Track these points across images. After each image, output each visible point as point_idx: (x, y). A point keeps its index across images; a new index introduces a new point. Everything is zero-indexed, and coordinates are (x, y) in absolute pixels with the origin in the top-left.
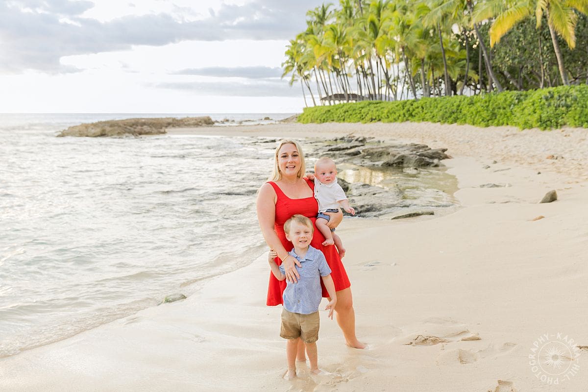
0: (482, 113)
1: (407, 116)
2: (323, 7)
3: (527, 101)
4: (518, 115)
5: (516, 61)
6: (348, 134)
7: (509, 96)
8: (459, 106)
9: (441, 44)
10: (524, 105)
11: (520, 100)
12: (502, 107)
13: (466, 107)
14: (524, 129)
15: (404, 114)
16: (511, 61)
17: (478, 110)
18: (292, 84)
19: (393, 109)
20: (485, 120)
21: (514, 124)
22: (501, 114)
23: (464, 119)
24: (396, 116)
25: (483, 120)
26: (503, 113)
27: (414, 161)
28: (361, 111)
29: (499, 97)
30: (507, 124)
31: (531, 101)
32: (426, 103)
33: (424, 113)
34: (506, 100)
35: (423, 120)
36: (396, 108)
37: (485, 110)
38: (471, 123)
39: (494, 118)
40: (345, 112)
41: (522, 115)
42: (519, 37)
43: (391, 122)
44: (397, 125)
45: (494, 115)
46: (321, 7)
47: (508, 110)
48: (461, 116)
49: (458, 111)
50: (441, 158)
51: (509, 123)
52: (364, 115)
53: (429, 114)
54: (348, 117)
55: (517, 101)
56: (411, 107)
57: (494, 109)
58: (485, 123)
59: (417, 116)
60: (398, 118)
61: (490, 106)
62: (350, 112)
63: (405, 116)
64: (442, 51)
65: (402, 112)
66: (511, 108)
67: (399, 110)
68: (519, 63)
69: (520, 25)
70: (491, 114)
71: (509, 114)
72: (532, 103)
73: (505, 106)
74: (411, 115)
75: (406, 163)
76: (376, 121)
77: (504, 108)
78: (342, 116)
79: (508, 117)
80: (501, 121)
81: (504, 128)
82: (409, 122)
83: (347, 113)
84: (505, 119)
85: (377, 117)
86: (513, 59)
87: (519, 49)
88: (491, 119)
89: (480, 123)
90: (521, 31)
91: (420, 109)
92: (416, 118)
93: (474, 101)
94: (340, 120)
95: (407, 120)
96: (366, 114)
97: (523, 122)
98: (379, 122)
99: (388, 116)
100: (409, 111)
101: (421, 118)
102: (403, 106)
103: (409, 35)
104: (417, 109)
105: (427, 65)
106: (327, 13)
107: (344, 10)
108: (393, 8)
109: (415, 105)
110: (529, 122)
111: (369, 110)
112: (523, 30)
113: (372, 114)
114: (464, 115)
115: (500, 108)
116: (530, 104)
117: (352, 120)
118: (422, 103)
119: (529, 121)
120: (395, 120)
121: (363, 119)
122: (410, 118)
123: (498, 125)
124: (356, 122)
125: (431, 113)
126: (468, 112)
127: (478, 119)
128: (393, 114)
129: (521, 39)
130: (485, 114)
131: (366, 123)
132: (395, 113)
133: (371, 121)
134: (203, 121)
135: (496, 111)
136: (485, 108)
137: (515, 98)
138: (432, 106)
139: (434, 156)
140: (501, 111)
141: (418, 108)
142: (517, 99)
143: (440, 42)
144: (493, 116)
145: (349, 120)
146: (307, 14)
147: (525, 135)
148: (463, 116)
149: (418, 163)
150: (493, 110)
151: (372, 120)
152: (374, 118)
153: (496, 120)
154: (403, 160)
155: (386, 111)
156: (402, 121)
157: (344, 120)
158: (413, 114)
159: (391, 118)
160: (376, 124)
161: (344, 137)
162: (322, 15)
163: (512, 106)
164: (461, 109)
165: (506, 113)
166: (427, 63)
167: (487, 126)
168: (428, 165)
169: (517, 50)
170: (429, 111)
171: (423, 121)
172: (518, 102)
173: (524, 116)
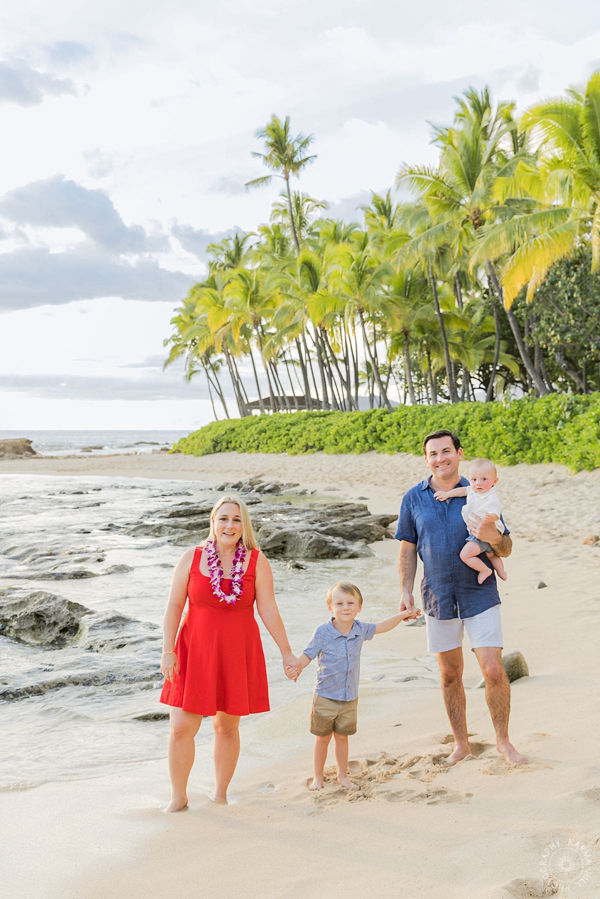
0: (503, 437)
1: (370, 441)
2: (237, 238)
3: (586, 415)
4: (570, 441)
5: (568, 337)
6: (252, 476)
7: (554, 403)
8: (463, 422)
9: (436, 304)
10: (581, 423)
11: (574, 413)
12: (541, 426)
13: (476, 424)
14: (580, 470)
15: (365, 437)
16: (558, 337)
17: (497, 431)
18: (189, 379)
19: (347, 428)
20: (510, 451)
21: (562, 460)
22: (540, 440)
23: (471, 448)
24: (349, 441)
25: (505, 451)
26: (542, 437)
27: (306, 547)
28: (289, 430)
29: (537, 406)
30: (551, 460)
31: (593, 414)
32: (406, 415)
33: (401, 435)
34: (548, 412)
35: (399, 449)
36: (352, 426)
37: (510, 431)
38: (485, 455)
39: (526, 446)
40: (260, 433)
41: (577, 441)
42: (572, 291)
43: (341, 452)
44: (353, 458)
45: (526, 442)
46: (234, 238)
47: (552, 431)
48: (467, 441)
49: (462, 432)
50: (373, 539)
51: (554, 459)
52: (294, 439)
53: (410, 437)
54: (265, 442)
55: (568, 414)
56: (380, 423)
57: (526, 429)
58: (509, 457)
59: (389, 442)
60: (355, 445)
61: (519, 422)
62: (269, 433)
63: (367, 441)
64: (439, 319)
65: (361, 434)
66: (558, 428)
67: (358, 430)
68: (575, 339)
69: (572, 268)
70: (521, 438)
71: (553, 440)
72: (596, 419)
73: (547, 423)
74: (379, 440)
75: (291, 550)
76: (314, 449)
77: (546, 428)
78: (254, 441)
79: (551, 445)
80: (539, 454)
81: (545, 466)
82: (374, 452)
83: (263, 434)
84: (547, 449)
85: (317, 444)
86: (563, 333)
87: (574, 314)
88: (521, 450)
89: (499, 458)
90: (573, 280)
91: (394, 428)
92: (387, 446)
93: (492, 413)
94: (250, 447)
95: (371, 449)
96: (297, 436)
97: (577, 457)
98: (319, 453)
99: (336, 440)
100: (376, 431)
101: (395, 445)
102: (365, 423)
103: (371, 286)
104: (389, 428)
105: (417, 344)
106: (245, 248)
107: (270, 242)
108: (363, 241)
109: (387, 419)
110: (588, 456)
111: (305, 428)
112: (577, 278)
113: (307, 436)
114: (473, 440)
115: (537, 428)
116: (592, 420)
117: (272, 449)
118: (398, 417)
119: (589, 453)
120: (349, 449)
121: (292, 446)
122: (375, 445)
123: (533, 461)
124: (278, 452)
125: (415, 435)
126: (480, 434)
127: (496, 450)
128: (345, 437)
129: (575, 295)
130: (508, 440)
131: (296, 454)
132: (349, 435)
133: (306, 451)
134: (8, 448)
135: (529, 434)
136: (511, 427)
137: (565, 408)
138: (416, 422)
139: (357, 532)
140: (540, 433)
141: (391, 425)
142: (568, 410)
143: (434, 301)
144: (523, 445)
145: (266, 449)
146: (208, 250)
147: (582, 482)
148: (470, 442)
149: (315, 549)
150: (524, 432)
151: (307, 447)
152: (311, 444)
153: (531, 450)
154: (284, 542)
155: (333, 430)
156: (362, 451)
157: (258, 447)
158: (382, 437)
159: (342, 446)
160: (313, 456)
161: (240, 483)
162: (233, 253)
163: (560, 422)
164: (467, 430)
165: (549, 438)
166: (416, 341)
167: (514, 462)
168: (335, 554)
169: (571, 316)
170: (411, 432)
171: (399, 451)
172: (571, 417)
173: (580, 443)
